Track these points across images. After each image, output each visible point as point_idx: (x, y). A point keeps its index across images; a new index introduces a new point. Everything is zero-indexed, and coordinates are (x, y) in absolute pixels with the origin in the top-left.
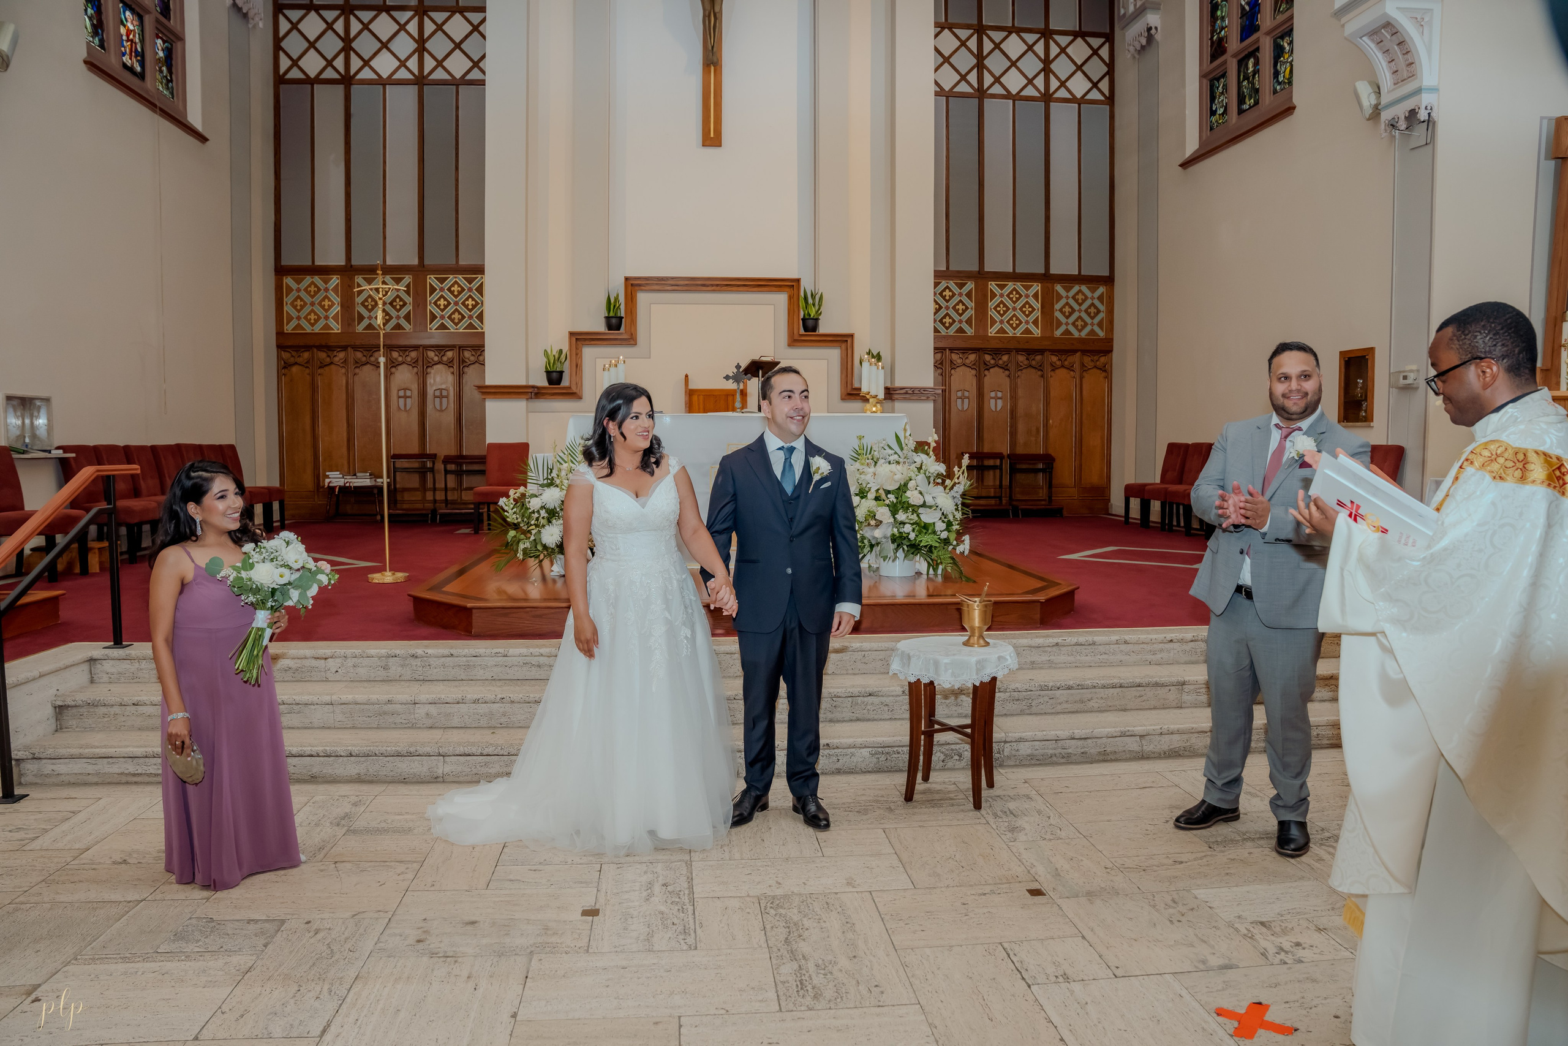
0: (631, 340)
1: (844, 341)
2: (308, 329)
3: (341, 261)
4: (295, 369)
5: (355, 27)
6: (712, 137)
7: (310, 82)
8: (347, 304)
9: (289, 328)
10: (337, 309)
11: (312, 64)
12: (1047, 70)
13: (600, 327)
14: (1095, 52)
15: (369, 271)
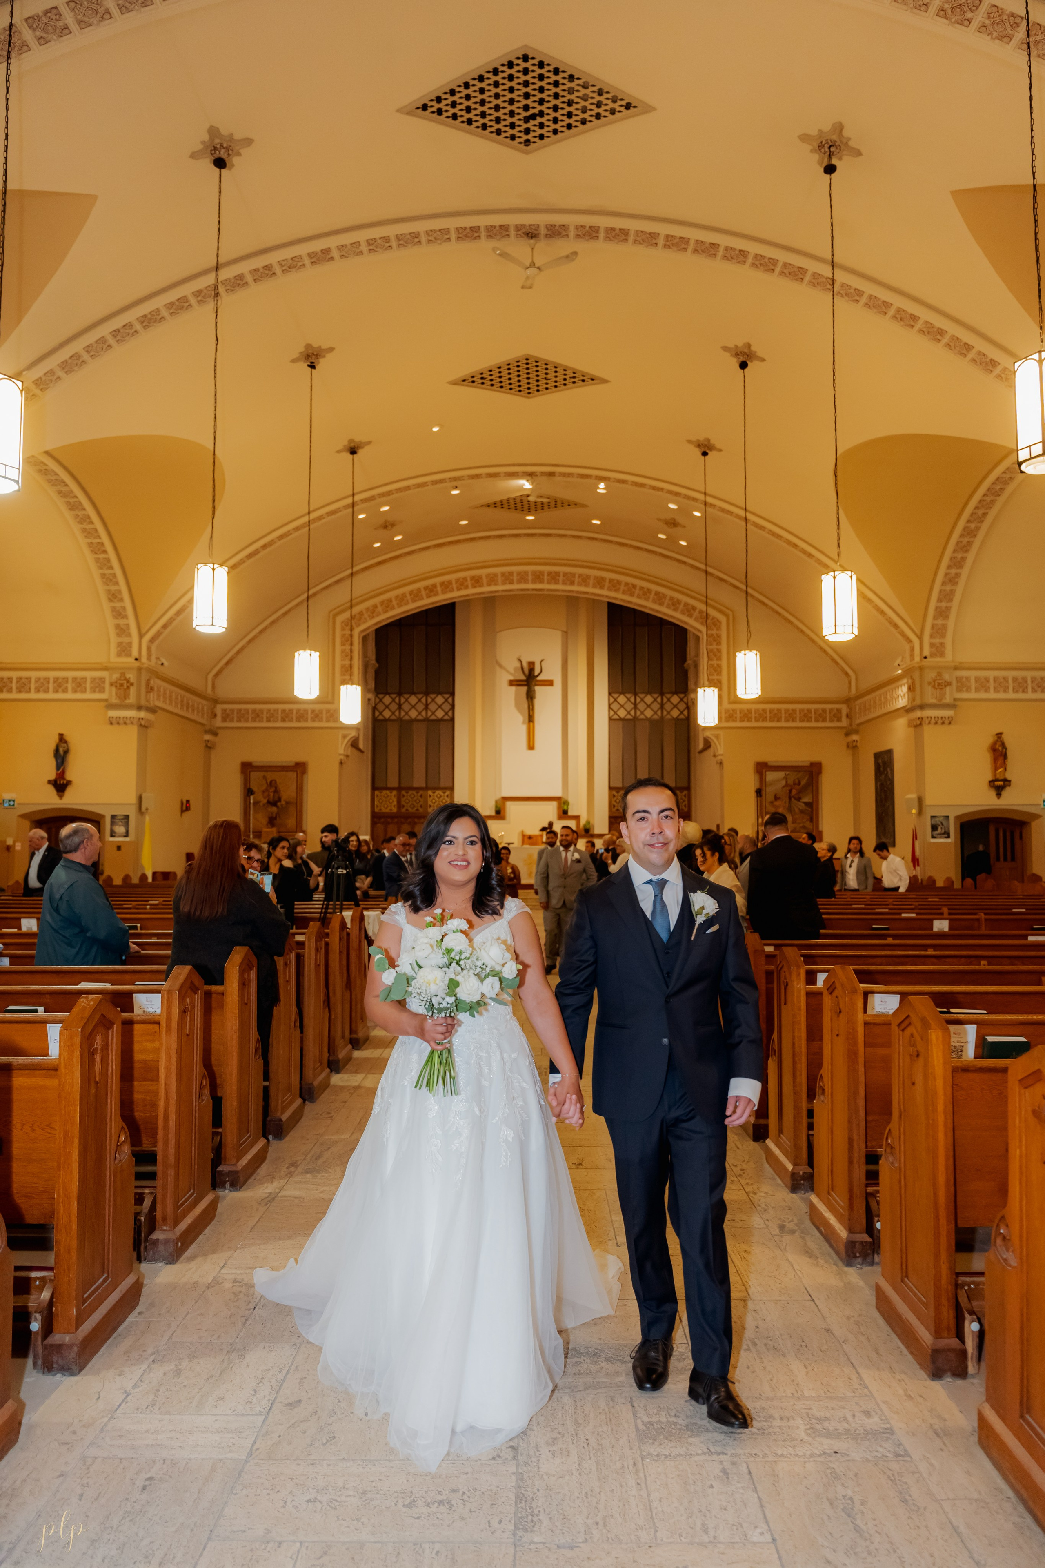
0: (503, 818)
1: (577, 818)
2: (384, 810)
3: (396, 785)
4: (379, 825)
5: (403, 700)
6: (531, 747)
7: (385, 720)
8: (399, 802)
9: (377, 810)
10: (395, 803)
11: (387, 714)
12: (662, 707)
13: (493, 813)
14: (682, 700)
15: (408, 789)
